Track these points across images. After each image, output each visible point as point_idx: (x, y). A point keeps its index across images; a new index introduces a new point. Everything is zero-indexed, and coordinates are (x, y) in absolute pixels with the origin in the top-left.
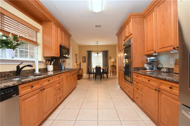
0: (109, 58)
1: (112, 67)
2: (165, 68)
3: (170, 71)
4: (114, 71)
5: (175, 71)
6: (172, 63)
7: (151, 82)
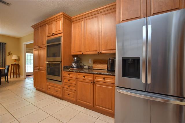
0: (7, 54)
1: (13, 66)
2: (87, 66)
3: (90, 68)
4: (16, 72)
5: (94, 68)
6: (91, 62)
7: (86, 78)
